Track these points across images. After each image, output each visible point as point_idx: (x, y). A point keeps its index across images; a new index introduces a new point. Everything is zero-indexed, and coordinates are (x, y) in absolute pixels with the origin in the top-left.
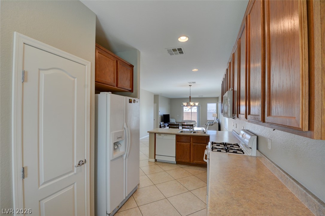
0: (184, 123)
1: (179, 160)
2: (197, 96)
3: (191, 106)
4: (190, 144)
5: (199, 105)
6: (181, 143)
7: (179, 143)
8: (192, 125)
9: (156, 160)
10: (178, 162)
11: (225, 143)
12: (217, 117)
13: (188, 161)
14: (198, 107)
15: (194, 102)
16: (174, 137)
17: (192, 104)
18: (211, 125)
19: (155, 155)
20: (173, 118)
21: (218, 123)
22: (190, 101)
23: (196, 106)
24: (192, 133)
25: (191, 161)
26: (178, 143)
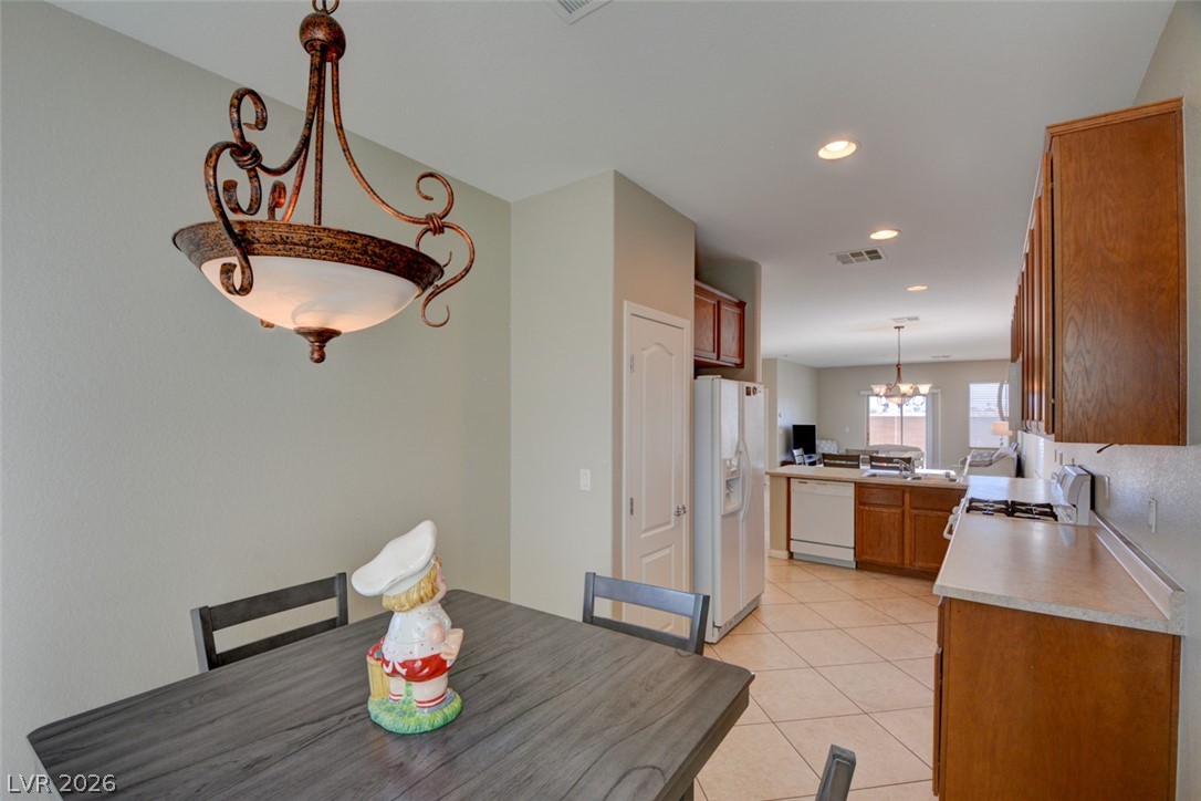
0: (877, 452)
1: (866, 557)
2: (927, 358)
3: (904, 395)
4: (903, 512)
5: (935, 391)
6: (872, 508)
7: (867, 508)
8: (908, 460)
9: (791, 555)
10: (862, 565)
11: (1012, 502)
12: (1010, 437)
13: (895, 561)
14: (931, 397)
15: (916, 382)
16: (850, 491)
17: (905, 388)
18: (986, 462)
19: (789, 539)
20: (827, 439)
21: (1015, 455)
22: (899, 379)
23: (924, 395)
24: (909, 479)
25: (907, 562)
26: (861, 507)
